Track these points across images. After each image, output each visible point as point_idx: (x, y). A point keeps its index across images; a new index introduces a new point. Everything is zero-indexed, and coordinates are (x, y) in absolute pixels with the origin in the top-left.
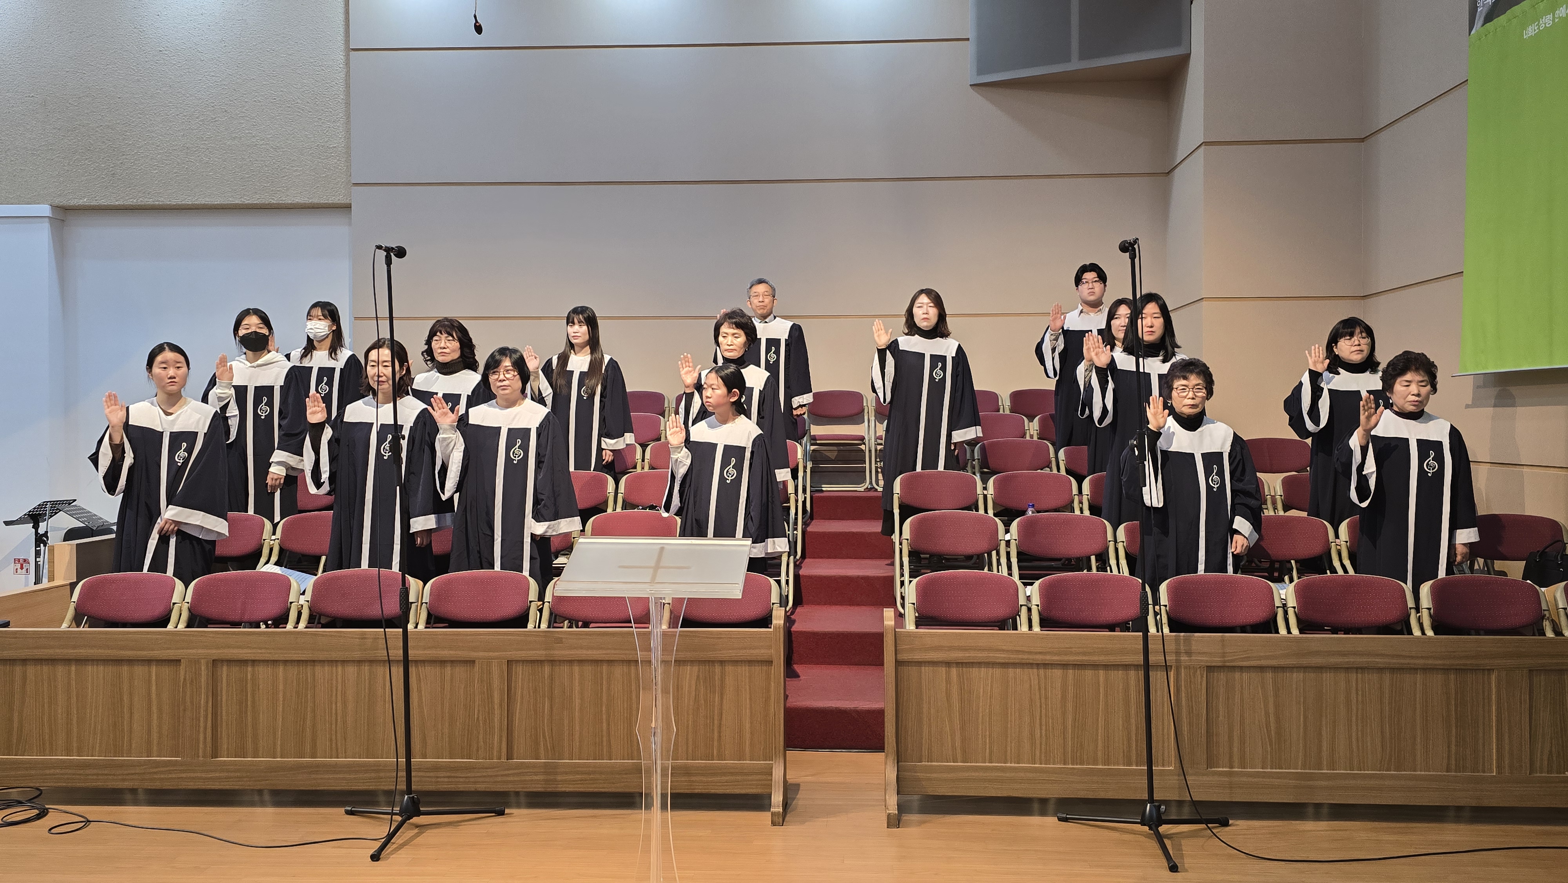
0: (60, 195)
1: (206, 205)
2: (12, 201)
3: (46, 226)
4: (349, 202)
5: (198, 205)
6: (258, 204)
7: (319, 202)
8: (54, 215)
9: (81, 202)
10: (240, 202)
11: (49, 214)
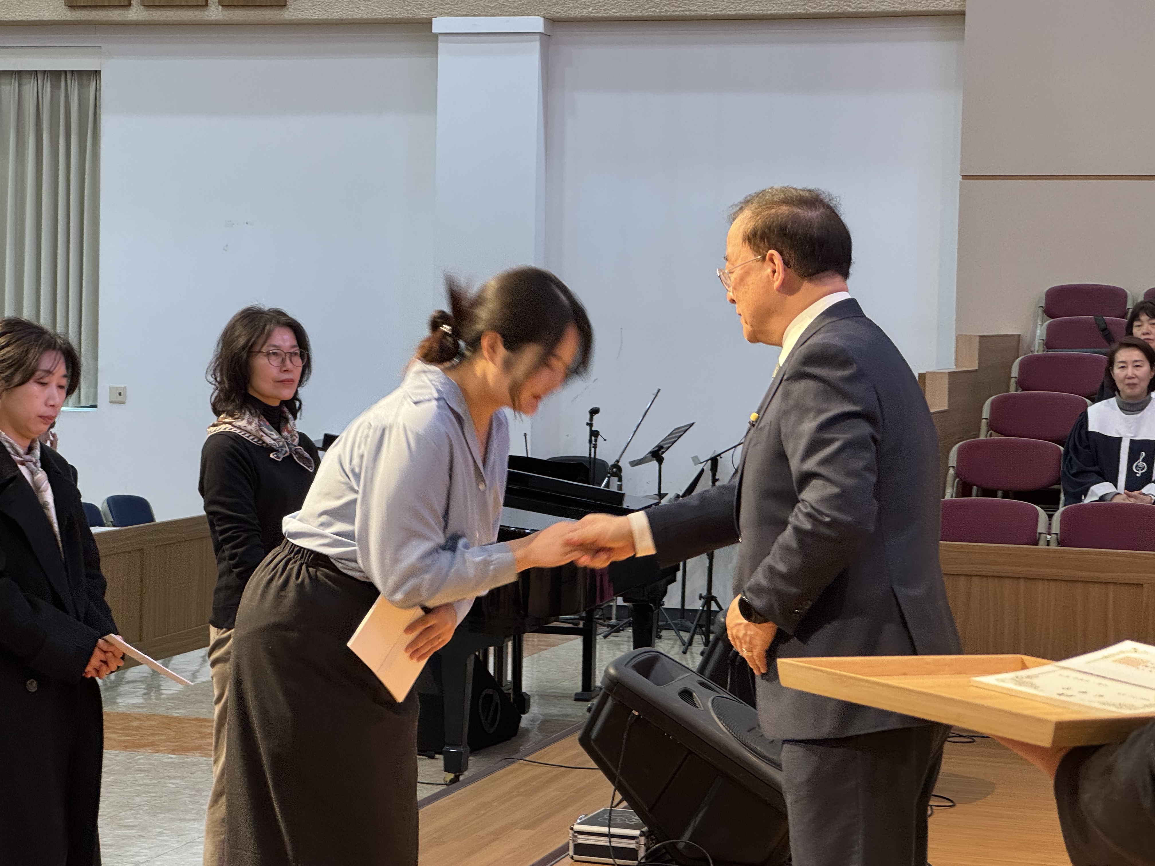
1: (753, 15)
2: (493, 11)
3: (536, 46)
4: (961, 9)
5: (742, 15)
6: (826, 13)
7: (914, 9)
8: (545, 30)
9: (585, 13)
10: (803, 11)
11: (541, 30)
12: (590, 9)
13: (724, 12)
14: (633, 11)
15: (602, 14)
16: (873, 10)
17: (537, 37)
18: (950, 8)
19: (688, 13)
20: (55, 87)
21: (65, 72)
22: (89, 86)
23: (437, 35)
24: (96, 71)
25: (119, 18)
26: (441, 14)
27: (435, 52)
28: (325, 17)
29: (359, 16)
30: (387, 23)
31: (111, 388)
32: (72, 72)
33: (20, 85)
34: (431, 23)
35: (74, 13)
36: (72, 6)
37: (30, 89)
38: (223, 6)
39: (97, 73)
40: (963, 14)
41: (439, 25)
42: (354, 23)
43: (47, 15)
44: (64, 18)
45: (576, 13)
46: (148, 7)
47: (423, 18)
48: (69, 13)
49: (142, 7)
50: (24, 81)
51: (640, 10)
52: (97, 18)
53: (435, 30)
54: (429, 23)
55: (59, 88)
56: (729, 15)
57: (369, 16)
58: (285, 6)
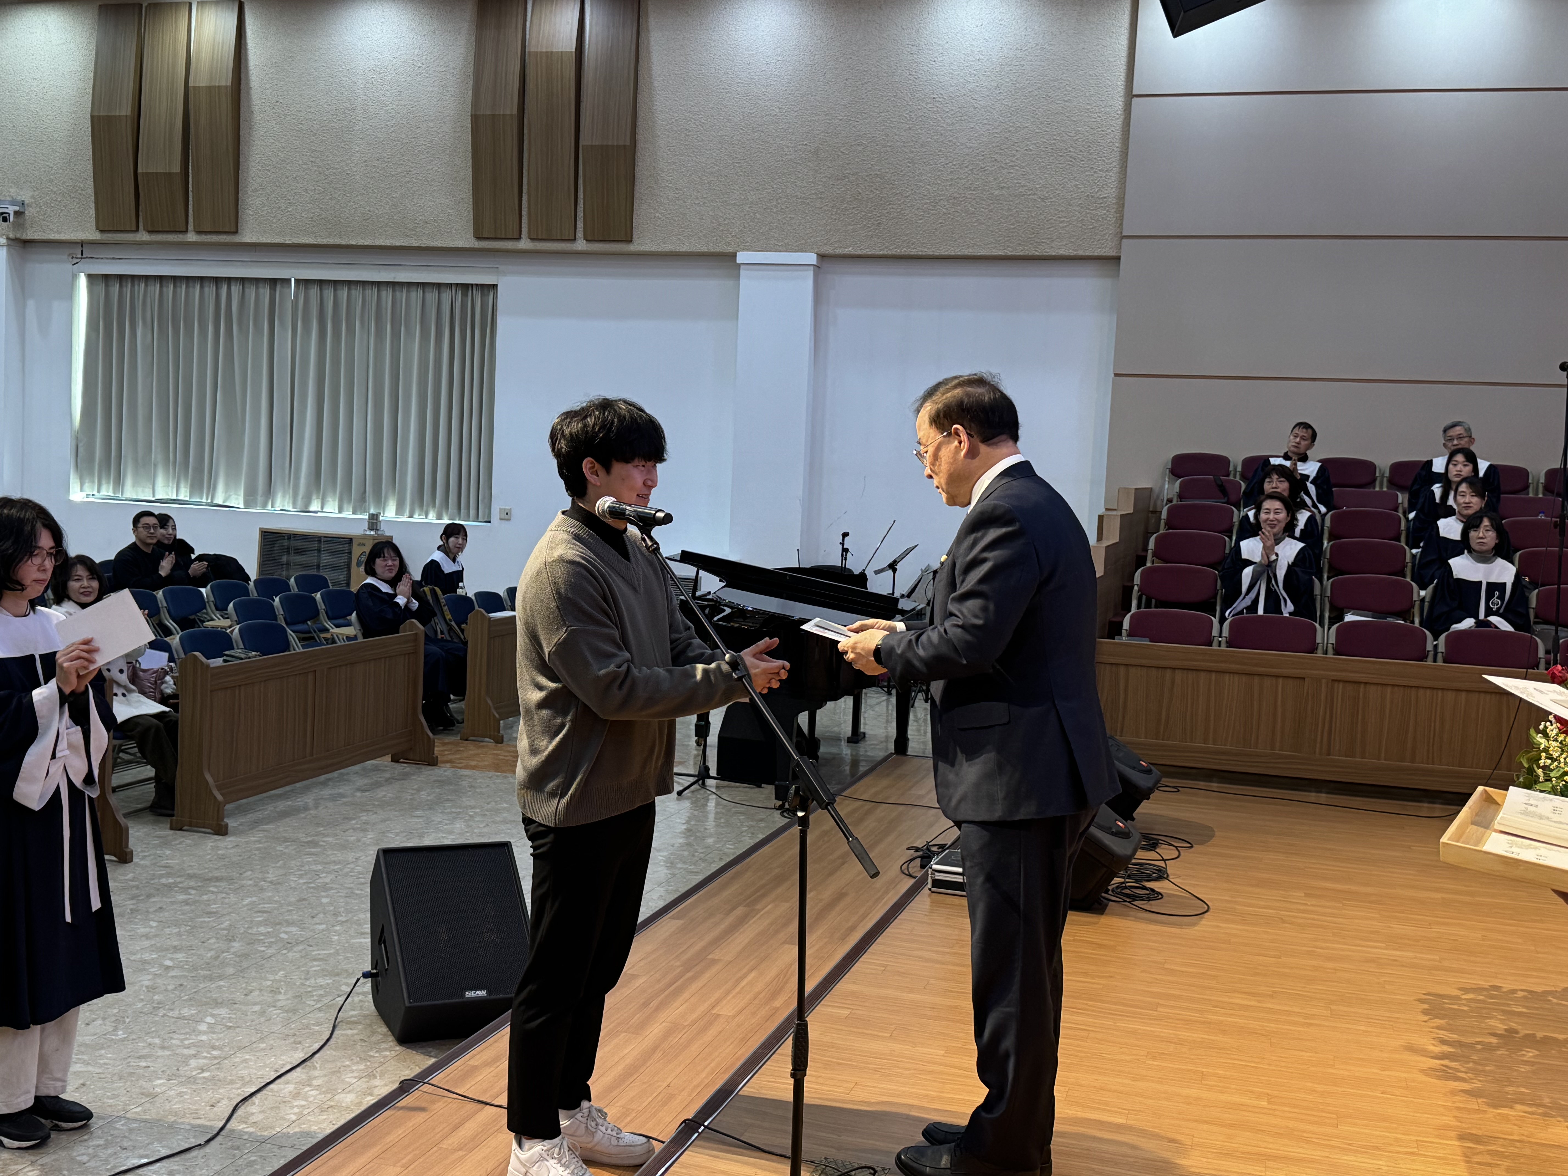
0: (826, 244)
1: (967, 256)
2: (780, 249)
3: (810, 274)
4: (1117, 255)
5: (959, 255)
6: (1020, 256)
7: (1084, 254)
8: (817, 262)
9: (846, 251)
10: (1003, 254)
11: (815, 263)
12: (850, 249)
13: (946, 253)
14: (881, 250)
15: (859, 252)
16: (1054, 254)
17: (812, 268)
18: (1109, 254)
19: (920, 253)
20: (465, 295)
21: (472, 285)
22: (488, 295)
23: (739, 265)
24: (494, 285)
25: (513, 247)
26: (743, 250)
27: (738, 277)
28: (660, 250)
29: (684, 250)
30: (703, 255)
31: (500, 509)
32: (477, 285)
33: (439, 293)
34: (736, 256)
35: (480, 243)
36: (479, 238)
37: (446, 296)
38: (587, 240)
39: (494, 287)
40: (1118, 258)
41: (741, 258)
42: (679, 255)
43: (460, 244)
44: (472, 246)
45: (839, 251)
46: (532, 239)
47: (730, 252)
48: (476, 243)
49: (529, 240)
50: (442, 289)
51: (886, 250)
52: (497, 247)
53: (738, 261)
54: (734, 256)
55: (467, 296)
56: (950, 255)
57: (690, 250)
58: (631, 241)
